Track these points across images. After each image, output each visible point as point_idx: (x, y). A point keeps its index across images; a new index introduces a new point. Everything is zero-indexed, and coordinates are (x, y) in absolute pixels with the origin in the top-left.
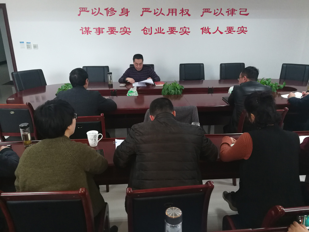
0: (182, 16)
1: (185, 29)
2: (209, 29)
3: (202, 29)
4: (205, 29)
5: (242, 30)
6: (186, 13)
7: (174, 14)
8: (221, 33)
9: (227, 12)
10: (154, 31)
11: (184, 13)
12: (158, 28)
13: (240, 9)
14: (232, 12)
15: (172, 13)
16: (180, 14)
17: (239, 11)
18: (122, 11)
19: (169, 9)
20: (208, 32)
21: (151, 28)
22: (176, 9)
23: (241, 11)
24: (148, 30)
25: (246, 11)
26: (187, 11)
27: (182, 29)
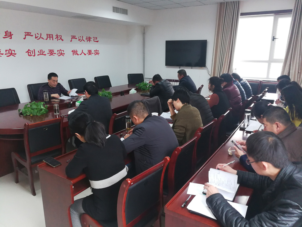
0: (58, 40)
1: (60, 51)
2: (77, 51)
3: (72, 51)
4: (75, 51)
5: (97, 53)
6: (60, 38)
7: (51, 39)
8: (85, 55)
9: (86, 39)
10: (37, 53)
11: (58, 39)
12: (40, 50)
13: (93, 37)
14: (89, 40)
15: (50, 38)
16: (56, 38)
17: (93, 39)
18: (6, 34)
19: (47, 34)
20: (77, 54)
21: (34, 50)
22: (52, 35)
23: (94, 39)
24: (31, 52)
25: (97, 39)
26: (60, 37)
27: (58, 51)
